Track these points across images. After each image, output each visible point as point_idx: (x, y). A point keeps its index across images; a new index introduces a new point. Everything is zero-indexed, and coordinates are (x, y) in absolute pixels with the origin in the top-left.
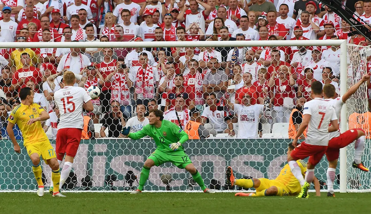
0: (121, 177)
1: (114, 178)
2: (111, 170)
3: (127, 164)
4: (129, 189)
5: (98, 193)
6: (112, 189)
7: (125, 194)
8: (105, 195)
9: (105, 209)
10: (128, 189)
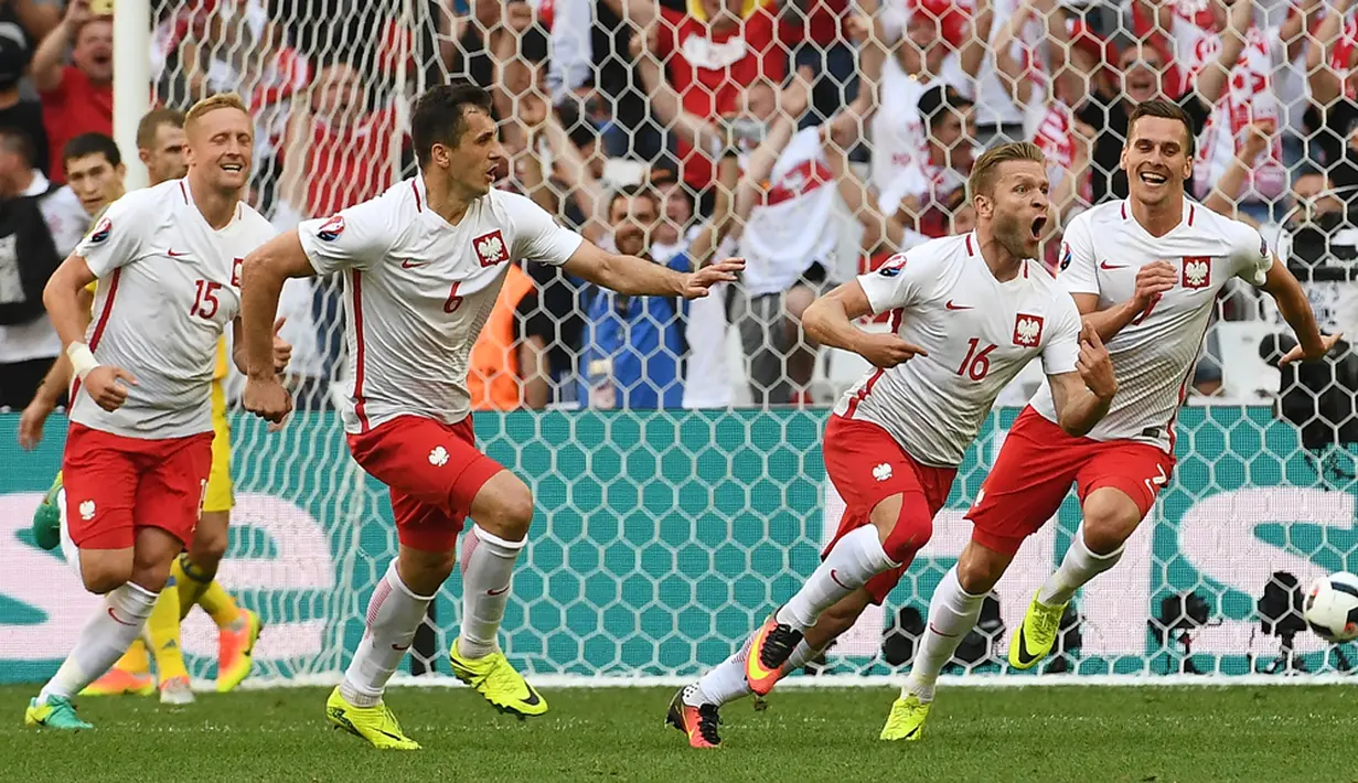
0: (1236, 605)
1: (1200, 611)
2: (1183, 571)
3: (1268, 533)
4: (1280, 664)
5: (1116, 689)
6: (1190, 667)
7: (1257, 696)
8: (1149, 701)
9: (1150, 775)
10: (1271, 666)
